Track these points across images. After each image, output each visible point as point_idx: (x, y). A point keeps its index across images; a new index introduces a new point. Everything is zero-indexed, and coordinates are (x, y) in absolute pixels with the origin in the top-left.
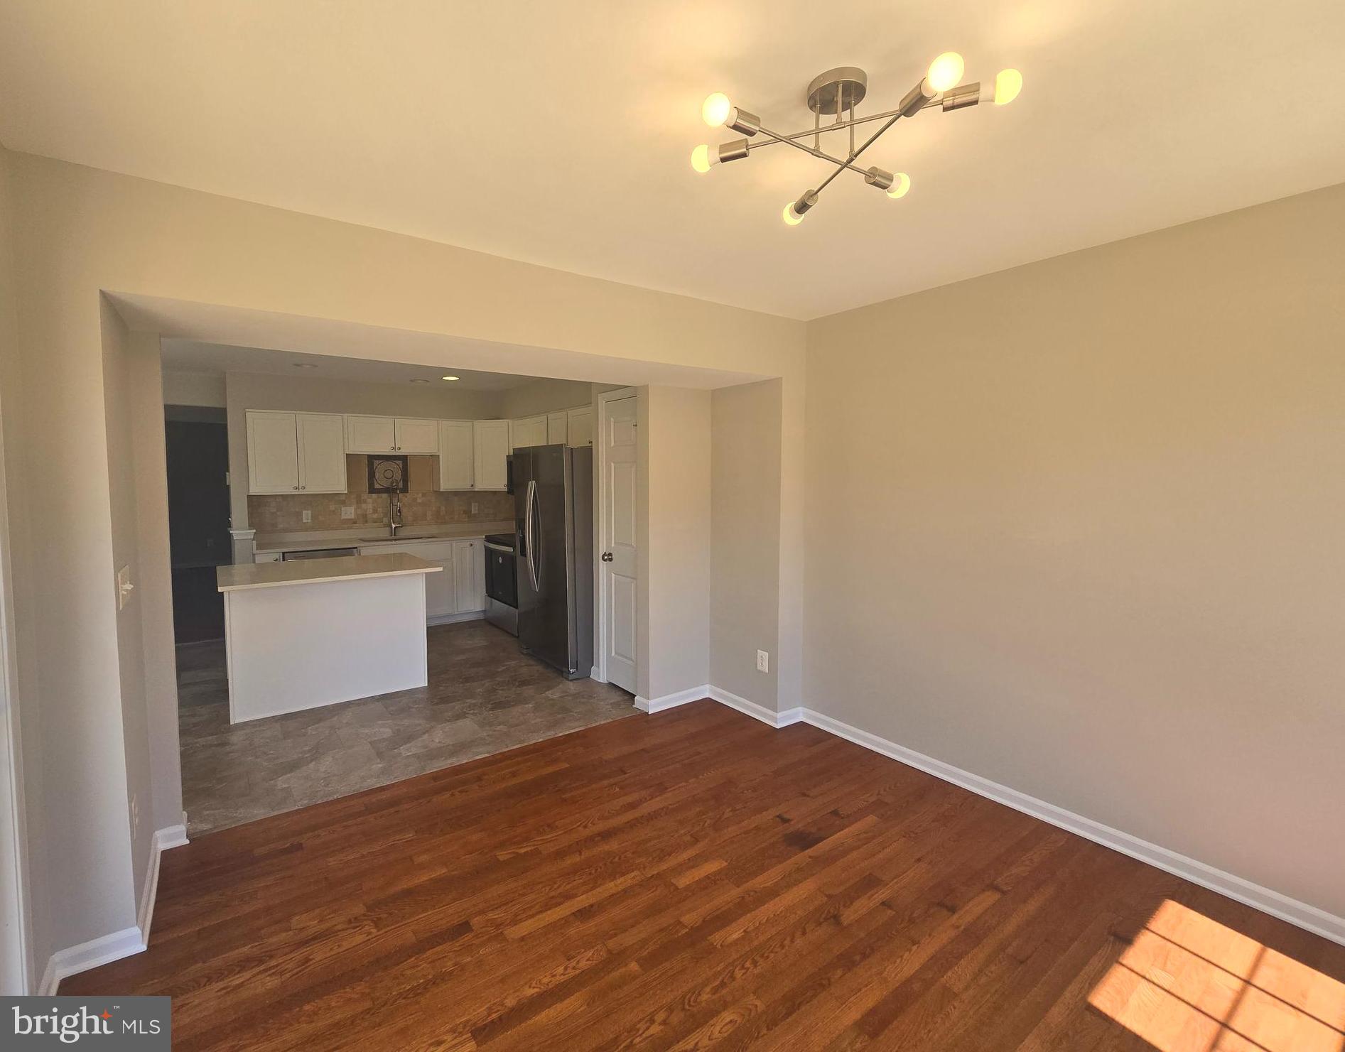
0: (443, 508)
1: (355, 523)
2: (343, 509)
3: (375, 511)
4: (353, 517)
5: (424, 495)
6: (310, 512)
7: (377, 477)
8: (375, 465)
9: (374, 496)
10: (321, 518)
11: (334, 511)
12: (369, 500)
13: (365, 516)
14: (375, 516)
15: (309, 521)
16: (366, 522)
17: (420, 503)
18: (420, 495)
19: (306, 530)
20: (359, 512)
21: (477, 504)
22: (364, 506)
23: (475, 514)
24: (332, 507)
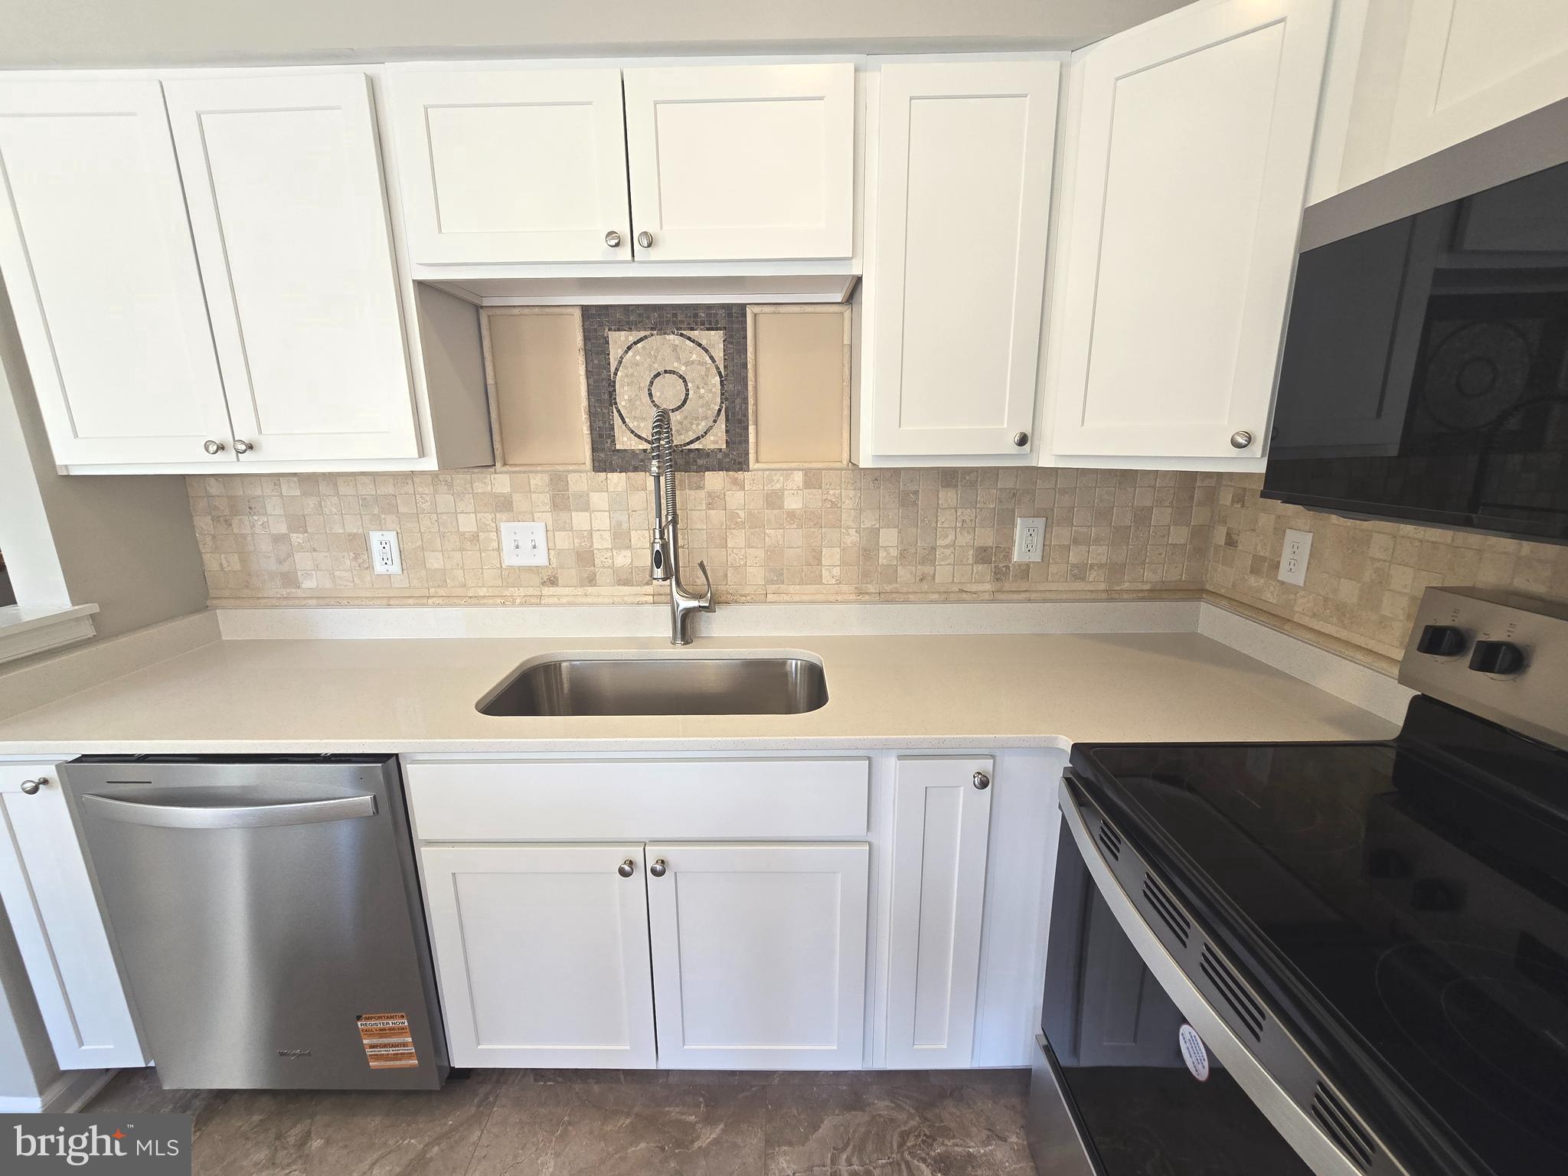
0: (889, 538)
1: (553, 582)
2: (504, 527)
3: (620, 538)
4: (540, 559)
5: (813, 479)
6: (391, 537)
7: (622, 401)
8: (615, 353)
9: (616, 479)
10: (435, 561)
11: (475, 538)
12: (598, 499)
13: (585, 557)
14: (623, 559)
15: (395, 568)
16: (591, 581)
17: (791, 515)
18: (798, 477)
19: (388, 602)
20: (563, 540)
21: (1040, 523)
22: (580, 520)
23: (1024, 571)
24: (467, 523)
